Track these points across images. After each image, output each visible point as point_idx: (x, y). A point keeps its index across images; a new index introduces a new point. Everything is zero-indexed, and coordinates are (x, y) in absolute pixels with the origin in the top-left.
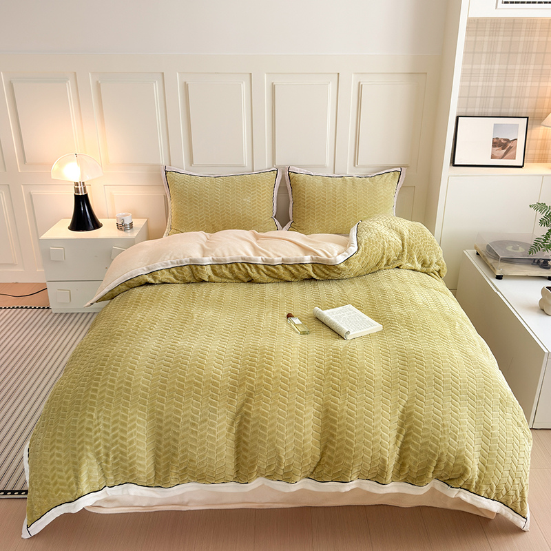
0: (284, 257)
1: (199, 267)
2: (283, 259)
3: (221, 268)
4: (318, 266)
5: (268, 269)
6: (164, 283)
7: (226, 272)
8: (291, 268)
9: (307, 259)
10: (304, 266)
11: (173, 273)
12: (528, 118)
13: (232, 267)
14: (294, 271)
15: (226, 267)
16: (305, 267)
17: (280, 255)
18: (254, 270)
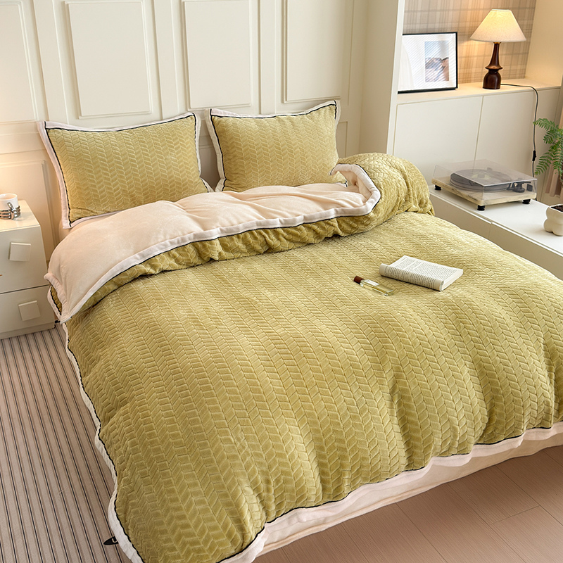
0: (306, 215)
1: (207, 244)
2: (305, 217)
3: (233, 240)
4: (344, 219)
5: (288, 233)
6: (166, 271)
7: (240, 244)
8: (315, 227)
9: (332, 213)
10: (330, 222)
11: (174, 257)
12: (456, 33)
13: (246, 236)
14: (319, 230)
15: (238, 237)
16: (332, 223)
17: (299, 213)
18: (272, 236)
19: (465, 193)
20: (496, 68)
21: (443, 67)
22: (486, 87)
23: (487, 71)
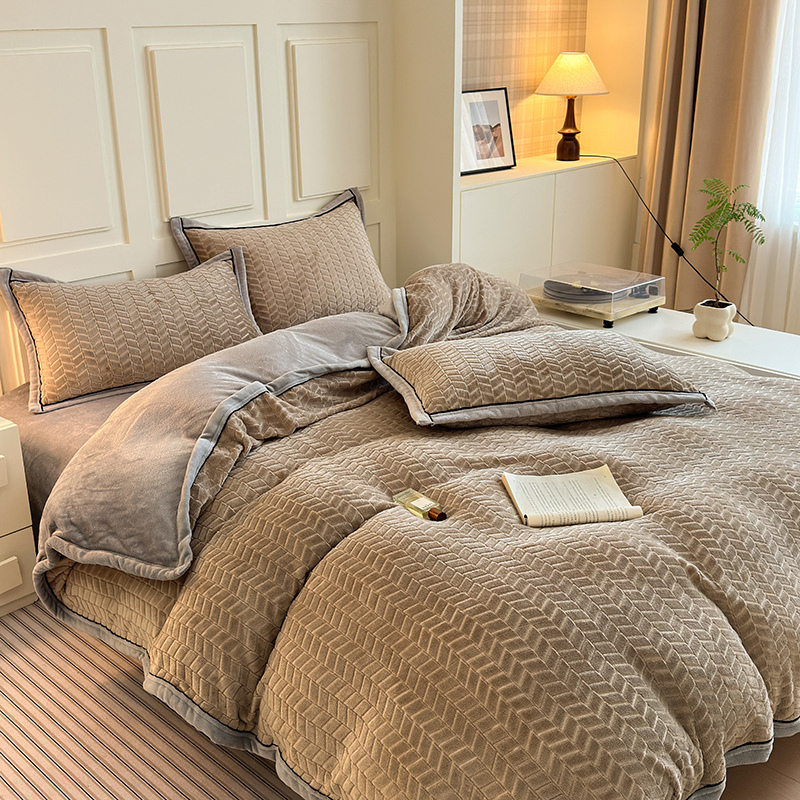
12: (505, 89)
19: (581, 307)
20: (572, 131)
21: (495, 138)
22: (560, 158)
23: (561, 137)
